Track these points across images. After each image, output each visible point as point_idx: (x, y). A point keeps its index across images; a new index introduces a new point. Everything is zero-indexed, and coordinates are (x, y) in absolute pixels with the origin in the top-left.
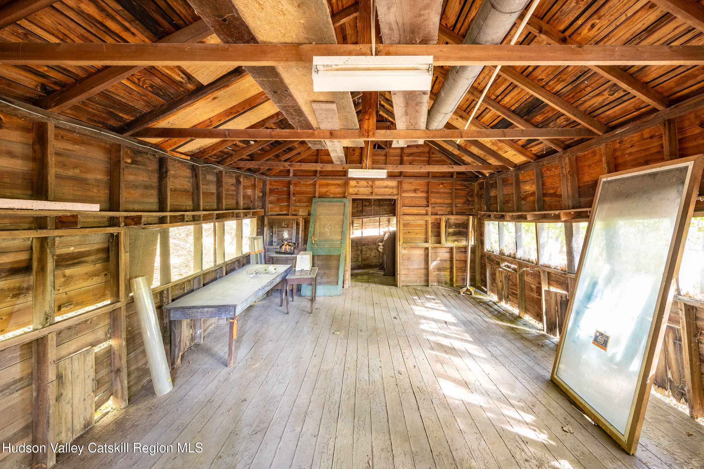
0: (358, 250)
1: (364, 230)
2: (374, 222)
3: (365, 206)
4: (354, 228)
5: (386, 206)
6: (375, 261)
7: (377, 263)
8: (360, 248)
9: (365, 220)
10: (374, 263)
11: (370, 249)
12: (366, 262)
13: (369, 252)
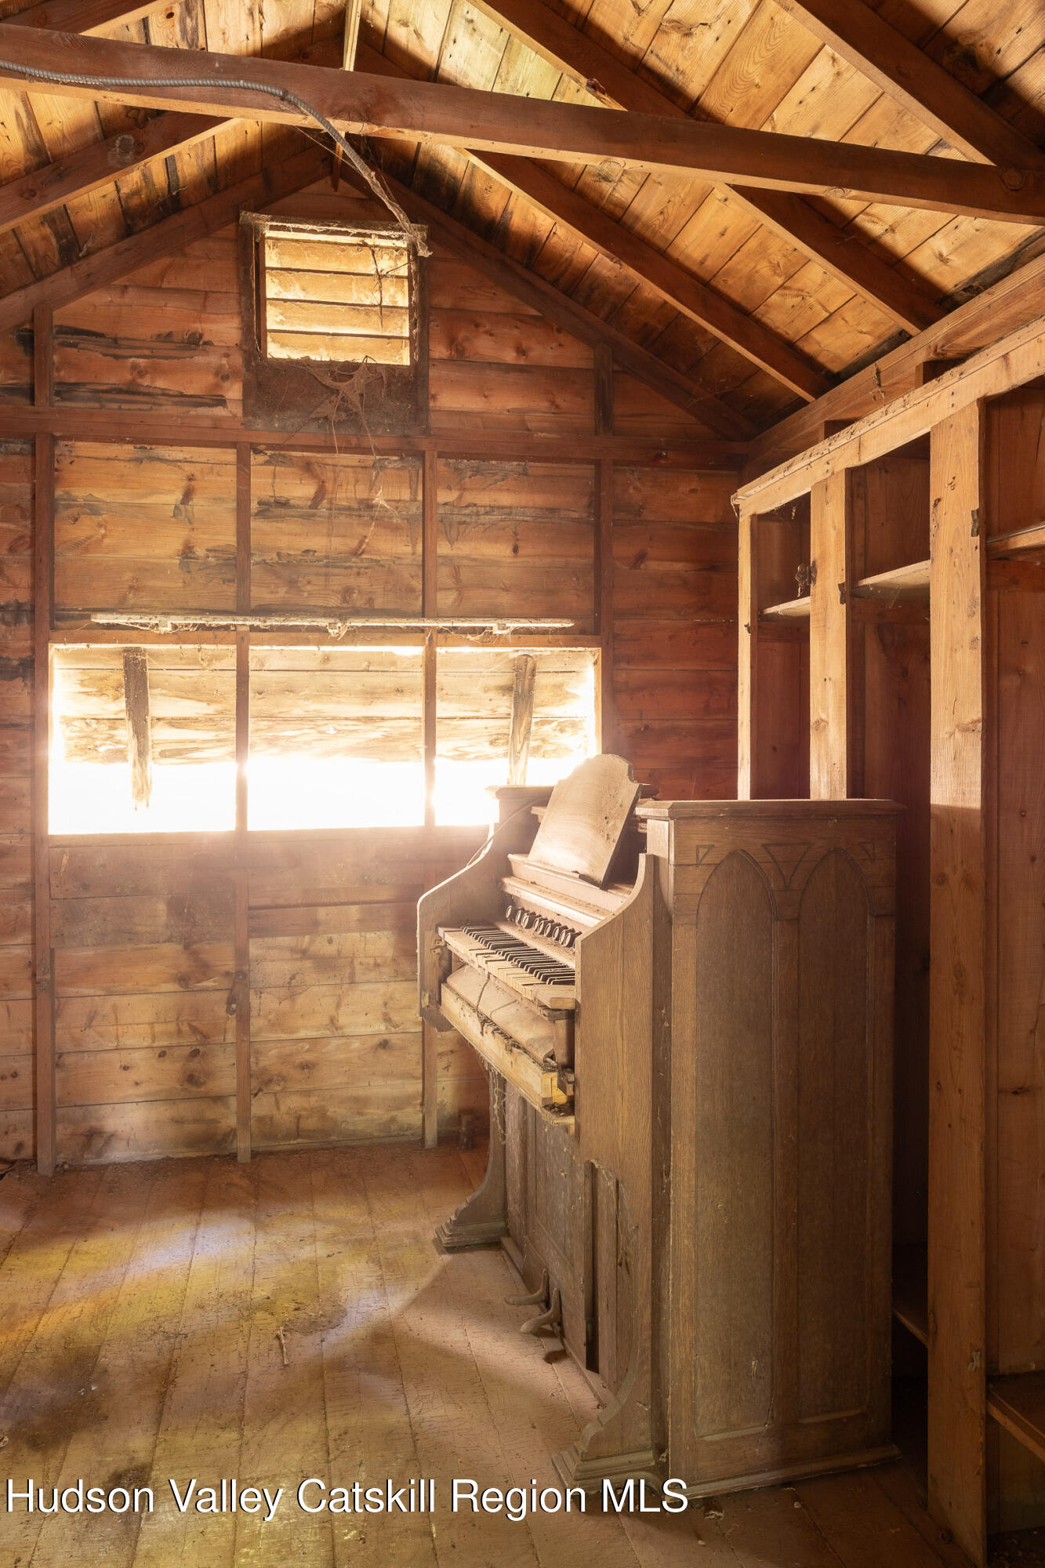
0: (204, 969)
1: (261, 762)
2: (371, 695)
3: (276, 507)
4: (159, 734)
5: (491, 533)
6: (383, 1088)
7: (411, 1117)
8: (223, 957)
9: (268, 656)
10: (377, 1114)
11: (326, 964)
12: (293, 1103)
13: (319, 996)
